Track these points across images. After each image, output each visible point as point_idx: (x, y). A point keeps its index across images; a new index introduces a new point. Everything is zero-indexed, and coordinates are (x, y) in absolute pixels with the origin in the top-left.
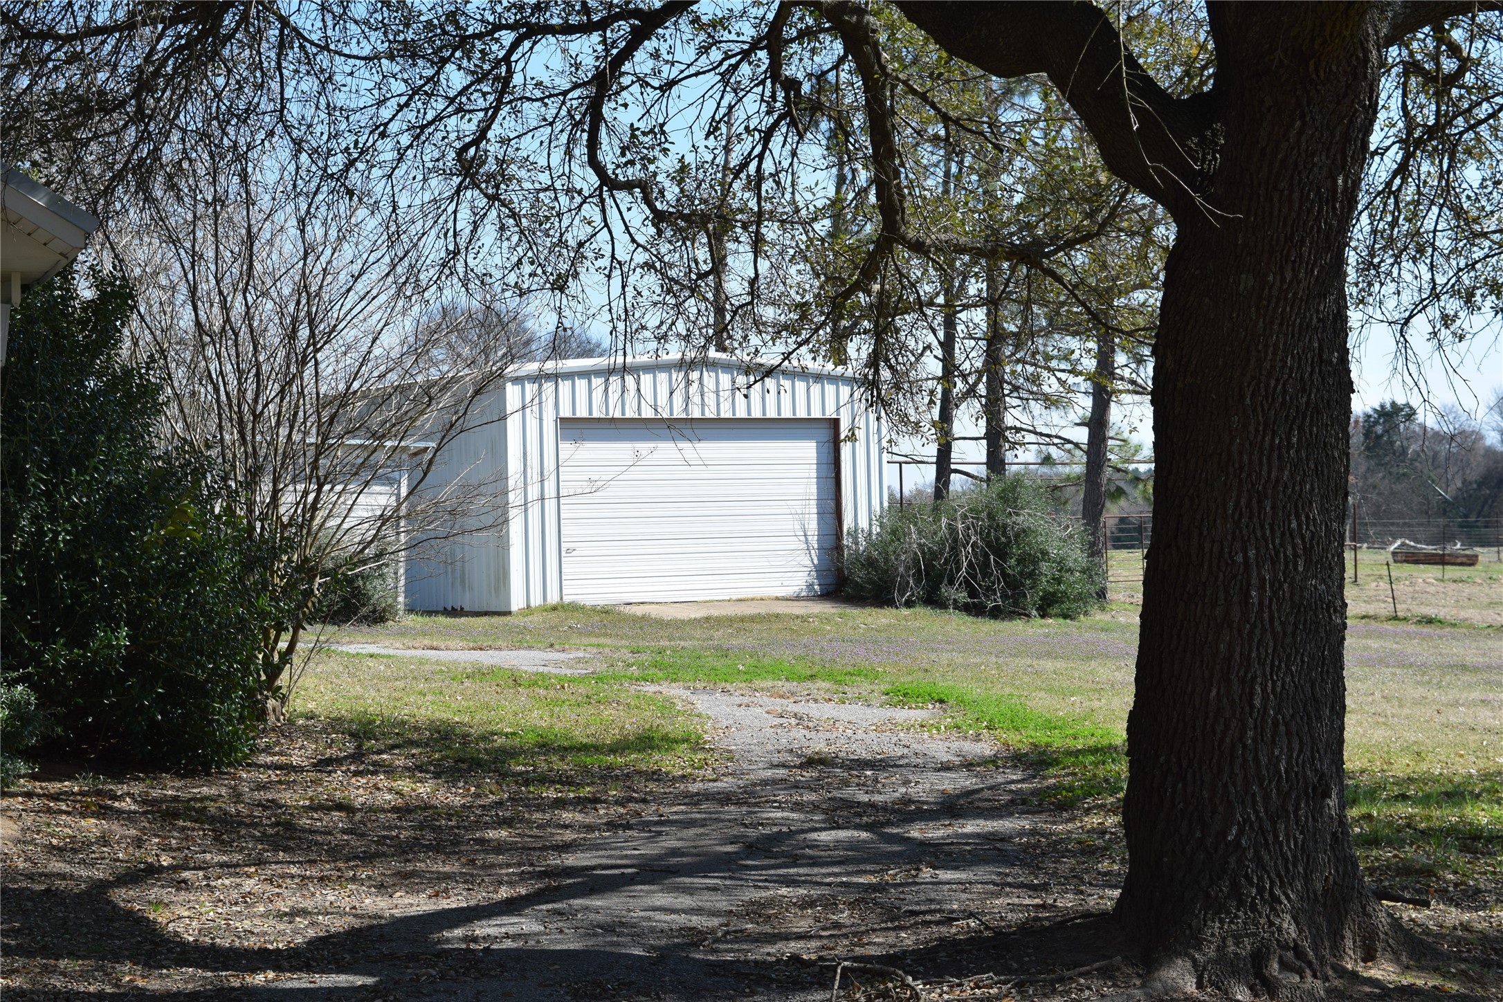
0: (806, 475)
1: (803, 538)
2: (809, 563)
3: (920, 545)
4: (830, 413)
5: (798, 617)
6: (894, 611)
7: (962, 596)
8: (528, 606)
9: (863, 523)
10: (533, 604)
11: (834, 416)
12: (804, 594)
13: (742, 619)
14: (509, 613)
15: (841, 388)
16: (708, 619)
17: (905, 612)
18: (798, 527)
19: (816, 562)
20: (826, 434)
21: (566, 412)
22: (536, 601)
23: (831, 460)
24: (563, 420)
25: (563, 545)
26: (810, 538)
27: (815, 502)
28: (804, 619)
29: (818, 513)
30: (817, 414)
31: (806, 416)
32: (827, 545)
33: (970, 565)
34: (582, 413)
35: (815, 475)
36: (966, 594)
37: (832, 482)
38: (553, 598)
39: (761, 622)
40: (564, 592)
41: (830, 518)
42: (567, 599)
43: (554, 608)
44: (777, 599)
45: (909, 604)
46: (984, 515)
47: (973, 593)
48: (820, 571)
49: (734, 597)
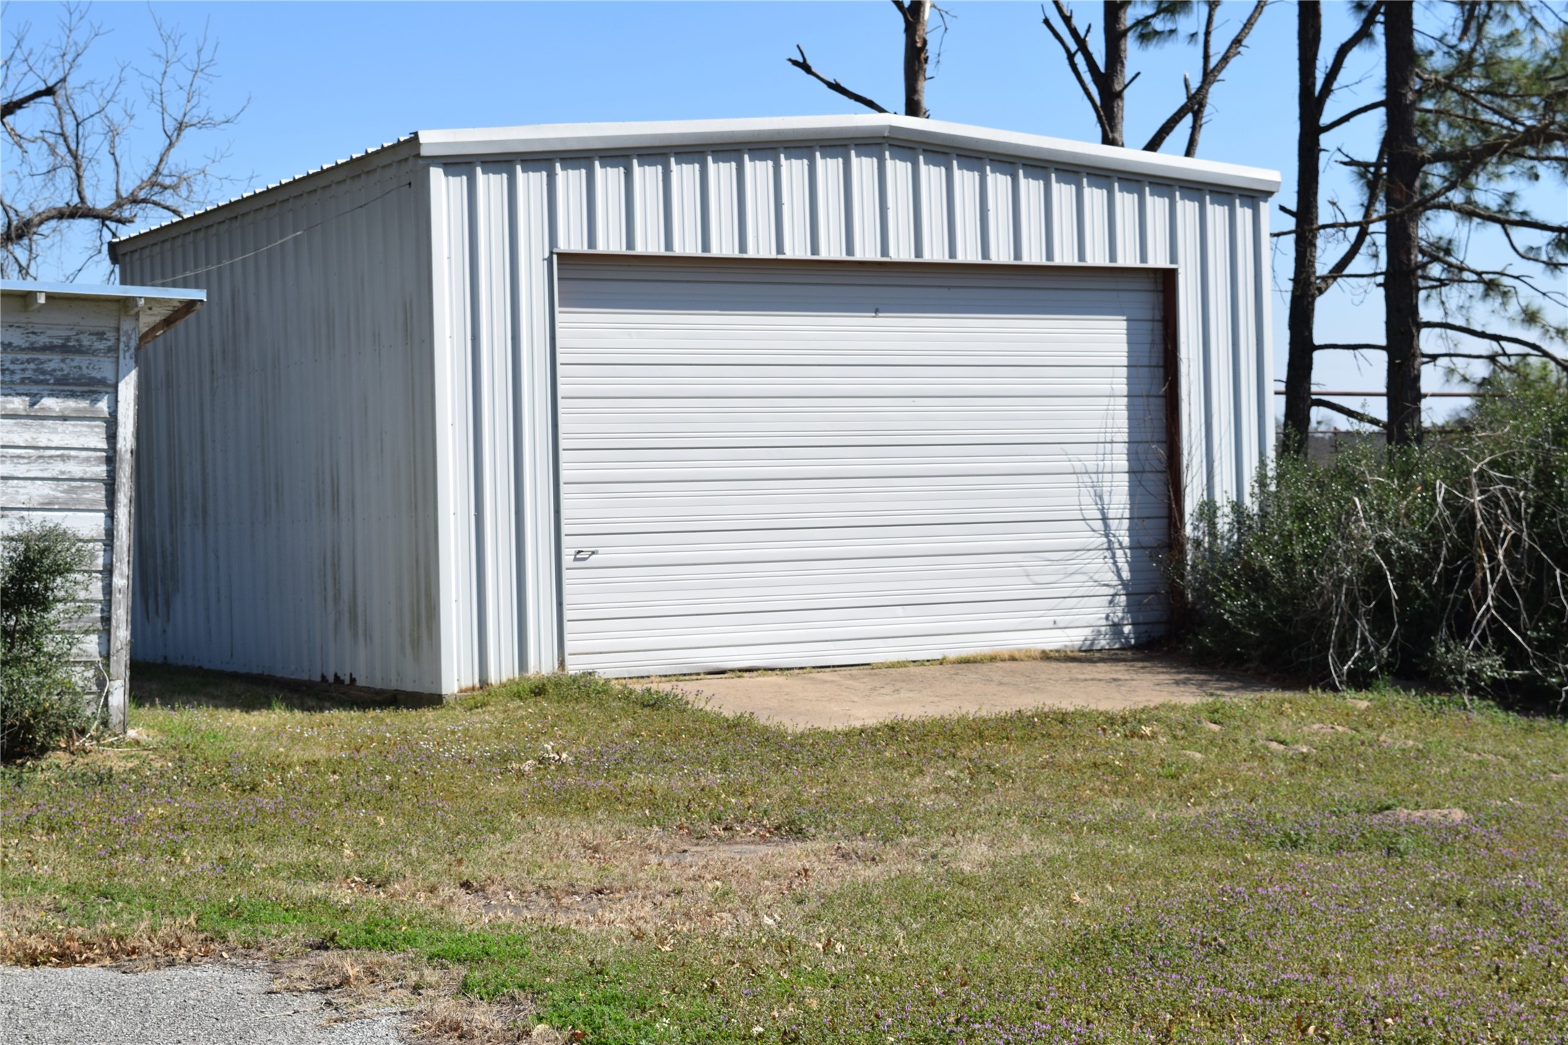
0: (1106, 388)
1: (1099, 525)
2: (1111, 578)
3: (1381, 544)
4: (1158, 259)
5: (1111, 720)
6: (1329, 696)
7: (1492, 666)
8: (484, 683)
9: (1224, 494)
10: (493, 678)
11: (1168, 265)
12: (1103, 643)
13: (979, 730)
14: (434, 700)
15: (1180, 204)
16: (893, 730)
17: (1360, 702)
18: (1088, 500)
19: (1126, 575)
20: (1145, 302)
21: (572, 241)
22: (502, 669)
23: (1157, 358)
24: (565, 258)
25: (565, 541)
26: (1113, 524)
27: (1123, 448)
28: (1129, 724)
29: (1131, 472)
30: (1128, 258)
31: (1106, 263)
32: (1149, 540)
33: (1503, 587)
34: (610, 242)
35: (1123, 389)
36: (1498, 661)
37: (1157, 406)
38: (542, 664)
39: (1026, 740)
40: (569, 646)
41: (1155, 482)
42: (575, 667)
43: (539, 691)
44: (1046, 656)
45: (1360, 680)
46: (1526, 476)
47: (1514, 657)
48: (1135, 593)
49: (953, 654)
